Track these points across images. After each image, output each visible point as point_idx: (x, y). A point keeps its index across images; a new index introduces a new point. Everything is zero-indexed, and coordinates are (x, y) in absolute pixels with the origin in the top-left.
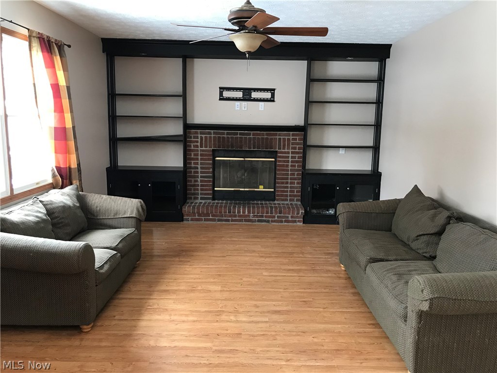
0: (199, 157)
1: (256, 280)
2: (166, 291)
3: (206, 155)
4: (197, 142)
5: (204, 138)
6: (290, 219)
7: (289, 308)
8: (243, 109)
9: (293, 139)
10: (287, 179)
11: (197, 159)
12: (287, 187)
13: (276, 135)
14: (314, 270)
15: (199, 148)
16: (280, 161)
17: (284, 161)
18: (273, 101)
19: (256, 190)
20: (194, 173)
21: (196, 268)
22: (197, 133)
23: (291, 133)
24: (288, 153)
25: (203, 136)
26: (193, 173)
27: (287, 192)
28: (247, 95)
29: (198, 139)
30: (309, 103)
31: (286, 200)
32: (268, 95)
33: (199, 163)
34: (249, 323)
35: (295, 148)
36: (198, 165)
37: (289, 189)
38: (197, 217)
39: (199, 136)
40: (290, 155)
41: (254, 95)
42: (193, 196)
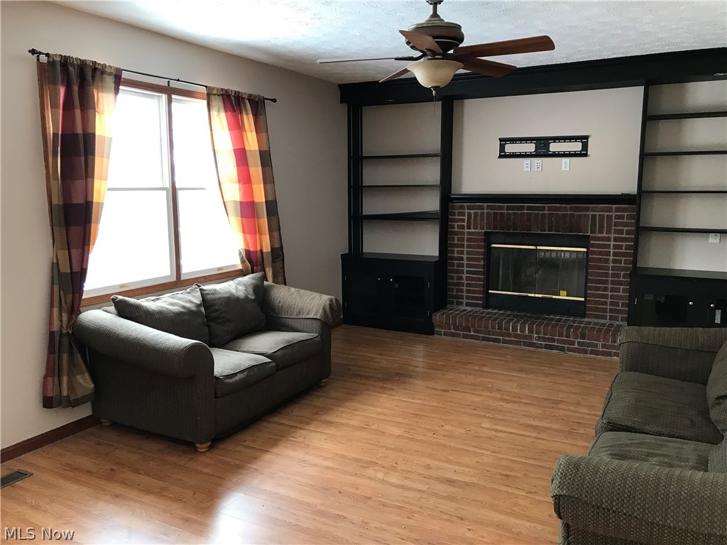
0: (466, 243)
1: (463, 431)
2: (330, 423)
3: (474, 240)
4: (463, 220)
5: (473, 216)
6: (601, 349)
7: (474, 480)
8: (536, 170)
9: (618, 217)
10: (606, 282)
11: (462, 246)
12: (606, 296)
13: (587, 209)
14: (571, 433)
15: (466, 230)
16: (594, 253)
17: (601, 253)
18: (586, 155)
19: (554, 297)
20: (457, 267)
21: (394, 400)
22: (462, 207)
23: (615, 206)
24: (608, 239)
25: (472, 212)
26: (455, 265)
27: (605, 303)
28: (542, 147)
29: (465, 216)
30: (646, 156)
31: (604, 317)
32: (577, 146)
33: (465, 252)
34: (396, 486)
35: (621, 232)
36: (463, 254)
37: (609, 300)
38: (452, 331)
39: (466, 211)
40: (612, 243)
41: (554, 147)
42: (455, 300)
